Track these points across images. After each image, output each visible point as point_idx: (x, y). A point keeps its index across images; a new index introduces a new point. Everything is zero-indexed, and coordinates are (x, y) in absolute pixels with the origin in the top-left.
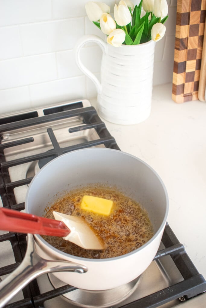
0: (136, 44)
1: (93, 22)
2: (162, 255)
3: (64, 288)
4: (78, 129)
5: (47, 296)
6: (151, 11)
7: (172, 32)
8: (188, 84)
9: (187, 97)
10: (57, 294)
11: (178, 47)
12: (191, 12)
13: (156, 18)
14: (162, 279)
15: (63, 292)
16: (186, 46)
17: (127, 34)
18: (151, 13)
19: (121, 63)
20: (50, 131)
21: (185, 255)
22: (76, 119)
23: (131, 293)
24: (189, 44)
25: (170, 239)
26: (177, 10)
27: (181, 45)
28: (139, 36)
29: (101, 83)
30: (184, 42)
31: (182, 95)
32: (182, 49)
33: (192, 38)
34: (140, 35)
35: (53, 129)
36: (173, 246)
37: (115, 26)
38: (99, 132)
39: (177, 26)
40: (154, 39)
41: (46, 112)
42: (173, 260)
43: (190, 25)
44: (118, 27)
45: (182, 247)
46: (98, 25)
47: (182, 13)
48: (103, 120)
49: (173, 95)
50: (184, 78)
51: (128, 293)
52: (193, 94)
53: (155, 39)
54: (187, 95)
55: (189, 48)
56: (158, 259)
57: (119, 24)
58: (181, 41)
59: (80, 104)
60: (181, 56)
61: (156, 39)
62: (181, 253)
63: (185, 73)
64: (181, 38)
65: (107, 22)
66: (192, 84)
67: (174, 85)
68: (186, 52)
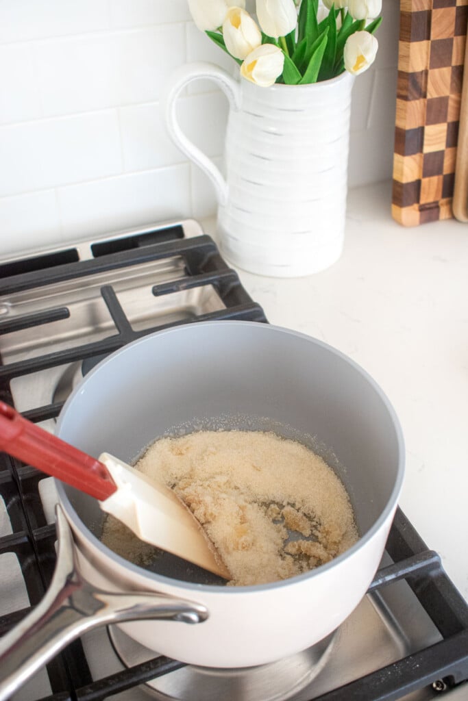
0: (310, 82)
1: (206, 32)
2: (389, 578)
3: (152, 666)
4: (174, 288)
5: (111, 686)
6: (341, 7)
7: (390, 55)
8: (429, 182)
9: (428, 212)
10: (135, 679)
11: (403, 93)
12: (433, 11)
13: (354, 21)
14: (386, 638)
15: (149, 674)
16: (423, 90)
17: (288, 57)
18: (342, 10)
19: (273, 129)
20: (108, 295)
21: (444, 578)
22: (169, 266)
23: (313, 676)
24: (430, 87)
25: (403, 540)
26: (401, 5)
27: (411, 88)
28: (315, 64)
29: (225, 178)
30: (419, 80)
31: (416, 206)
32: (415, 99)
33: (436, 71)
34: (317, 59)
35: (115, 289)
36: (415, 557)
37: (259, 39)
38: (225, 294)
39: (402, 44)
40: (352, 69)
41: (98, 250)
42: (414, 591)
43: (432, 42)
44: (267, 40)
45: (434, 559)
46: (218, 39)
47: (414, 13)
48: (231, 266)
49: (394, 208)
50: (420, 166)
51: (307, 674)
52: (442, 205)
53: (354, 68)
54: (428, 206)
55: (431, 95)
56: (377, 592)
57: (271, 33)
58: (412, 77)
59: (178, 231)
60: (411, 115)
61: (356, 67)
62: (433, 573)
63: (423, 155)
64: (411, 71)
65: (239, 27)
66: (438, 179)
67: (397, 184)
68: (422, 104)
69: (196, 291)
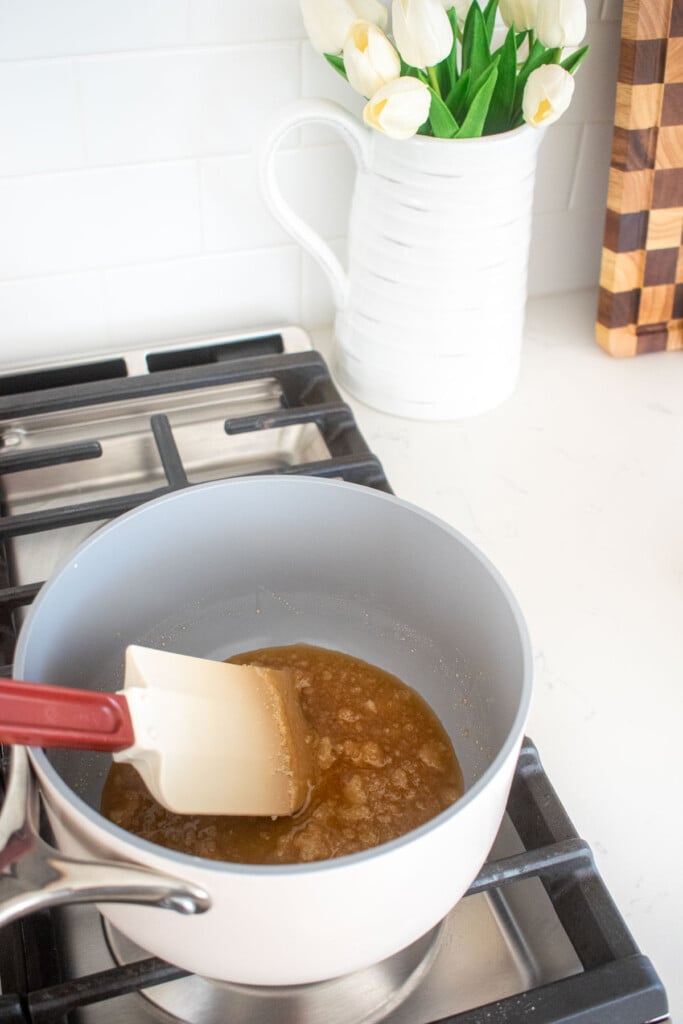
0: (471, 135)
1: (326, 55)
2: (509, 874)
3: (142, 970)
4: (257, 424)
5: (79, 992)
6: (529, 29)
7: (602, 101)
8: (654, 293)
9: (650, 337)
10: (115, 986)
11: (620, 159)
12: (670, 40)
13: (547, 49)
14: (508, 964)
15: (143, 979)
16: (650, 156)
17: (439, 97)
18: (531, 32)
19: (416, 202)
20: (162, 429)
21: (595, 881)
22: (259, 392)
23: (390, 1008)
24: (660, 152)
25: (543, 821)
26: (623, 30)
27: (631, 152)
28: (479, 108)
29: (346, 270)
30: (643, 141)
31: (632, 328)
32: (637, 169)
33: (671, 129)
34: (481, 102)
35: (172, 422)
36: (551, 846)
37: (397, 69)
38: (332, 437)
39: (621, 88)
40: (532, 120)
41: (157, 362)
42: (550, 897)
43: (667, 86)
44: (407, 71)
45: (582, 853)
46: (339, 65)
47: (641, 42)
48: (346, 398)
49: (600, 328)
50: (640, 269)
51: (380, 1005)
52: (672, 328)
53: (535, 118)
54: (650, 329)
55: (661, 164)
56: (499, 890)
57: (412, 62)
58: (634, 137)
59: (276, 343)
60: (631, 192)
61: (539, 117)
62: (580, 873)
63: (645, 253)
64: (631, 127)
65: (365, 52)
66: (668, 290)
67: (604, 294)
68: (648, 177)
69: (294, 431)
